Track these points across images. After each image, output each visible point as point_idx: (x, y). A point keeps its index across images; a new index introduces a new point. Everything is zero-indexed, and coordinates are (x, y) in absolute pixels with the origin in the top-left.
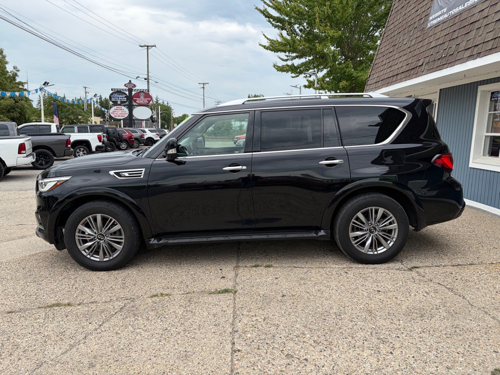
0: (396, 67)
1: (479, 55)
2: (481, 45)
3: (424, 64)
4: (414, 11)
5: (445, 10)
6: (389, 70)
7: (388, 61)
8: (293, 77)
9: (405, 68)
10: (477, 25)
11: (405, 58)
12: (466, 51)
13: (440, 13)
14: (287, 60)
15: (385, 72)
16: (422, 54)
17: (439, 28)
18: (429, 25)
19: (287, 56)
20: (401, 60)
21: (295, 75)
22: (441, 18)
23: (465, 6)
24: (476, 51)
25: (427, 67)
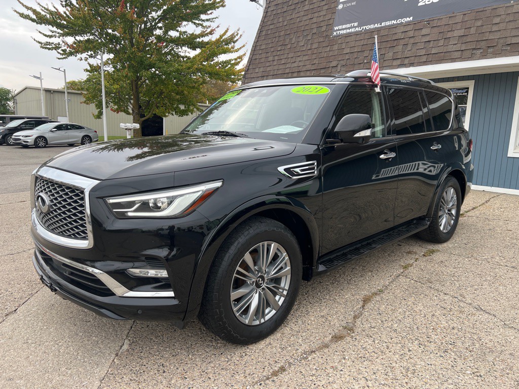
0: (295, 65)
1: (412, 65)
2: (413, 58)
3: (339, 66)
4: (305, 18)
5: (356, 24)
6: (281, 67)
7: (276, 58)
8: (59, 59)
9: (309, 67)
10: (402, 42)
11: (306, 58)
12: (394, 61)
13: (348, 26)
14: (51, 37)
15: (276, 67)
16: (333, 57)
17: (353, 38)
18: (335, 33)
19: (52, 32)
20: (299, 59)
21: (61, 57)
22: (353, 30)
23: (382, 25)
24: (406, 61)
25: (344, 69)
